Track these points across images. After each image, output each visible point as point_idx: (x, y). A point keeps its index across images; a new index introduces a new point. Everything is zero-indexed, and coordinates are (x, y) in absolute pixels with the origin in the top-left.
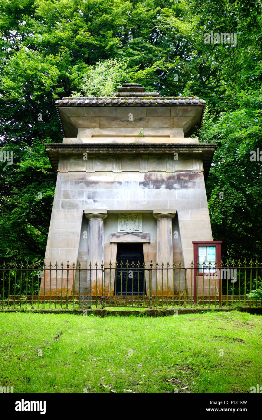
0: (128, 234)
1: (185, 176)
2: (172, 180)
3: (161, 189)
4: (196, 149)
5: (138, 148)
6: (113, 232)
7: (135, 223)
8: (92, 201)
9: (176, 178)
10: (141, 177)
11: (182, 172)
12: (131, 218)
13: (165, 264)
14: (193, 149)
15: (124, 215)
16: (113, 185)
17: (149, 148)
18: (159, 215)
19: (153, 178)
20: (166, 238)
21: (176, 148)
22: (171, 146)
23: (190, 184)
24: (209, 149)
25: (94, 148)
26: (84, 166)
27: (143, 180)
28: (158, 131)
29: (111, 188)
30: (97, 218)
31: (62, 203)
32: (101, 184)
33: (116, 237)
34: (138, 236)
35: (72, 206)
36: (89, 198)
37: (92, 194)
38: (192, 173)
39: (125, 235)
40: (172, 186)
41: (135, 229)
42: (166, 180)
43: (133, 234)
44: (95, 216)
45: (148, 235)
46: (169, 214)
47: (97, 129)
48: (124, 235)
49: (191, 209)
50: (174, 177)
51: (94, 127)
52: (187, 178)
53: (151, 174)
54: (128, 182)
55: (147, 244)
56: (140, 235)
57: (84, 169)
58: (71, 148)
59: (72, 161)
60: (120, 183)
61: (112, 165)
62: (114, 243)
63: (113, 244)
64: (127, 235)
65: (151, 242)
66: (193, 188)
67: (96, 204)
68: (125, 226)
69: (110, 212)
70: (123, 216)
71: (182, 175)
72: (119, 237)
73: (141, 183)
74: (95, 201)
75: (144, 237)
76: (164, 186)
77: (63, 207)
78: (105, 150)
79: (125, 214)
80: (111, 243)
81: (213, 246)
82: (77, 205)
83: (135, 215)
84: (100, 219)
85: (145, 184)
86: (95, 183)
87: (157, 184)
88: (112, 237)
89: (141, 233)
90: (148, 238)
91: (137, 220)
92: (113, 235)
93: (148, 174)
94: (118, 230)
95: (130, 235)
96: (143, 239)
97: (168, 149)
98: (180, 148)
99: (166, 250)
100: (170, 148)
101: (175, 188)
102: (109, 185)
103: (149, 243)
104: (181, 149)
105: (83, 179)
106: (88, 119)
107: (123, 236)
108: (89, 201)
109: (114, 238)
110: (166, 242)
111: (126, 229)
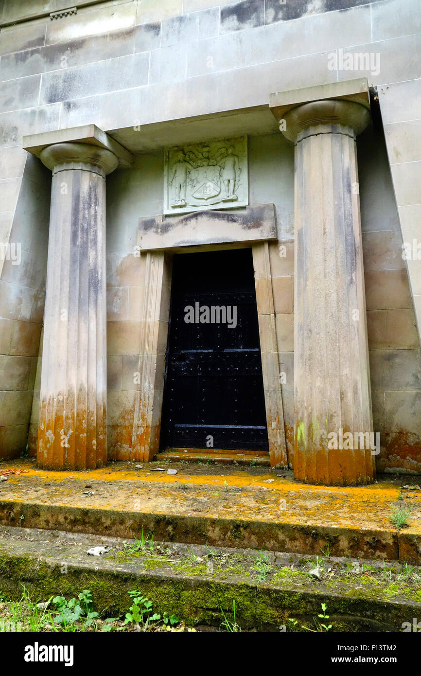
0: (196, 215)
3: (305, 17)
6: (148, 216)
7: (221, 176)
8: (59, 106)
12: (208, 158)
15: (186, 149)
16: (132, 41)
20: (330, 210)
29: (125, 51)
30: (68, 162)
32: (93, 46)
33: (156, 232)
34: (231, 219)
35: (0, 135)
36: (52, 100)
37: (61, 85)
39: (186, 219)
41: (223, 196)
43: (215, 214)
44: (62, 156)
45: (269, 214)
48: (182, 221)
54: (181, 19)
55: (266, 246)
56: (240, 216)
57: (46, 9)
60: (155, 28)
62: (153, 253)
63: (148, 257)
64: (193, 221)
65: (283, 237)
67: (73, 114)
68: (189, 187)
69: (131, 142)
70: (181, 156)
72: (165, 229)
73: (227, 13)
74: (68, 106)
75: (254, 221)
76: (315, 4)
79: (189, 145)
80: (144, 253)
82: (15, 129)
83: (219, 145)
84: (79, 166)
85: (242, 12)
86: (75, 46)
88: (142, 232)
89: (244, 208)
90: (267, 224)
91: (229, 162)
92: (148, 225)
94: (165, 206)
95: (203, 219)
96: (249, 228)
99: (331, 262)
102: (117, 44)
103: (273, 243)
105: (41, 41)
107: (180, 226)
108: (49, 108)
109: (151, 233)
110: (331, 228)
111: (191, 201)
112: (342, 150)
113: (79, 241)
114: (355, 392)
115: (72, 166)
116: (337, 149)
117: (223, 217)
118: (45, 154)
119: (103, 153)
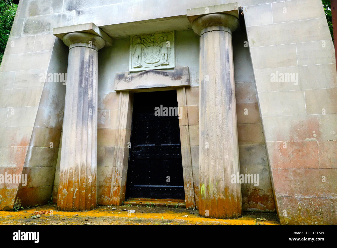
0: (147, 72)
6: (121, 72)
7: (160, 51)
8: (73, 13)
12: (153, 42)
15: (142, 37)
20: (218, 71)
31: (26, 25)
33: (125, 81)
34: (166, 75)
35: (41, 27)
36: (70, 9)
37: (75, 2)
39: (141, 74)
41: (161, 62)
43: (157, 72)
45: (185, 72)
48: (139, 75)
55: (184, 89)
56: (170, 73)
62: (124, 92)
63: (121, 94)
64: (145, 75)
65: (193, 84)
67: (81, 17)
68: (143, 57)
69: (112, 33)
72: (130, 79)
74: (79, 13)
75: (178, 76)
77: (25, 31)
79: (143, 35)
80: (118, 92)
82: (49, 24)
83: (159, 35)
84: (84, 45)
88: (117, 81)
89: (172, 69)
90: (185, 78)
92: (121, 77)
94: (130, 67)
95: (151, 74)
96: (175, 79)
99: (219, 98)
103: (188, 87)
107: (138, 78)
108: (69, 14)
109: (122, 81)
110: (218, 80)
111: (144, 64)
112: (224, 40)
113: (83, 85)
114: (232, 168)
115: (80, 44)
116: (222, 39)
117: (161, 73)
118: (65, 38)
119: (97, 38)
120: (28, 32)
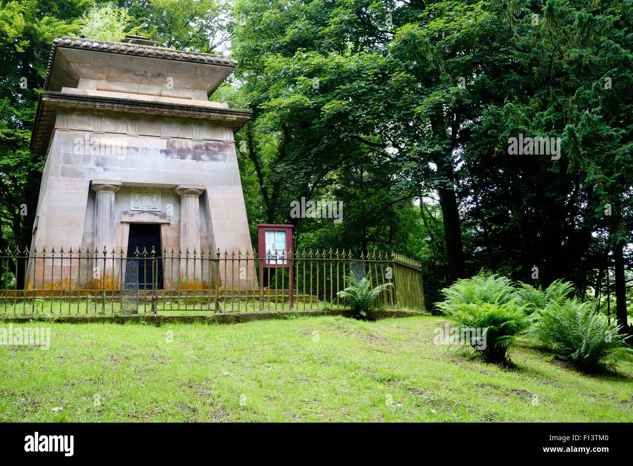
0: (144, 212)
1: (214, 146)
2: (199, 151)
3: (186, 160)
4: (229, 115)
5: (162, 108)
6: (125, 210)
7: (152, 200)
8: (101, 169)
9: (204, 148)
10: (162, 144)
11: (210, 142)
12: (147, 193)
13: (237, 253)
14: (226, 115)
16: (128, 151)
17: (174, 109)
18: (186, 191)
19: (177, 145)
21: (206, 112)
22: (201, 109)
23: (220, 156)
24: (244, 117)
25: (106, 102)
26: (90, 125)
27: (165, 148)
28: (178, 91)
31: (62, 170)
33: (129, 216)
34: (156, 215)
35: (76, 174)
36: (98, 165)
37: (101, 161)
38: (222, 143)
39: (140, 213)
40: (200, 157)
41: (152, 206)
42: (192, 149)
43: (150, 212)
44: (106, 188)
45: (168, 215)
46: (198, 191)
47: (104, 82)
48: (138, 213)
49: (223, 185)
50: (201, 147)
51: (100, 79)
52: (216, 149)
53: (174, 142)
54: (146, 149)
55: (166, 225)
56: (159, 214)
57: (91, 129)
58: (76, 100)
59: (74, 117)
60: (137, 149)
61: (126, 126)
62: (126, 223)
63: (124, 224)
64: (142, 214)
65: (171, 222)
66: (223, 161)
67: (107, 173)
68: (140, 202)
70: (137, 191)
71: (211, 145)
72: (132, 215)
73: (162, 151)
74: (105, 169)
75: (163, 216)
76: (189, 156)
77: (63, 175)
78: (120, 106)
79: (140, 187)
80: (122, 223)
81: (282, 231)
82: (82, 173)
83: (152, 189)
84: (112, 192)
85: (167, 152)
87: (182, 153)
88: (123, 215)
89: (160, 211)
90: (168, 218)
91: (155, 195)
92: (126, 213)
93: (171, 141)
94: (131, 207)
95: (146, 214)
96: (162, 218)
97: (198, 113)
98: (212, 112)
100: (199, 111)
101: (203, 160)
103: (169, 224)
104: (213, 114)
106: (93, 68)
107: (138, 215)
108: (97, 169)
109: (127, 216)
111: (141, 207)
115: (109, 192)
117: (153, 214)
120: (65, 176)
